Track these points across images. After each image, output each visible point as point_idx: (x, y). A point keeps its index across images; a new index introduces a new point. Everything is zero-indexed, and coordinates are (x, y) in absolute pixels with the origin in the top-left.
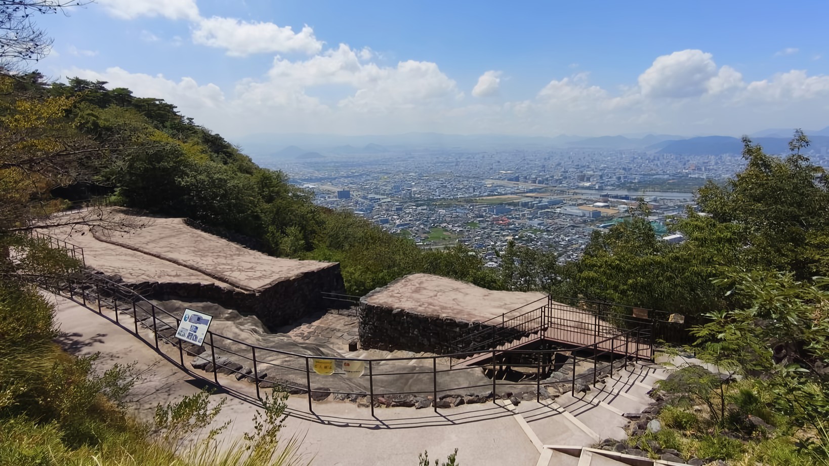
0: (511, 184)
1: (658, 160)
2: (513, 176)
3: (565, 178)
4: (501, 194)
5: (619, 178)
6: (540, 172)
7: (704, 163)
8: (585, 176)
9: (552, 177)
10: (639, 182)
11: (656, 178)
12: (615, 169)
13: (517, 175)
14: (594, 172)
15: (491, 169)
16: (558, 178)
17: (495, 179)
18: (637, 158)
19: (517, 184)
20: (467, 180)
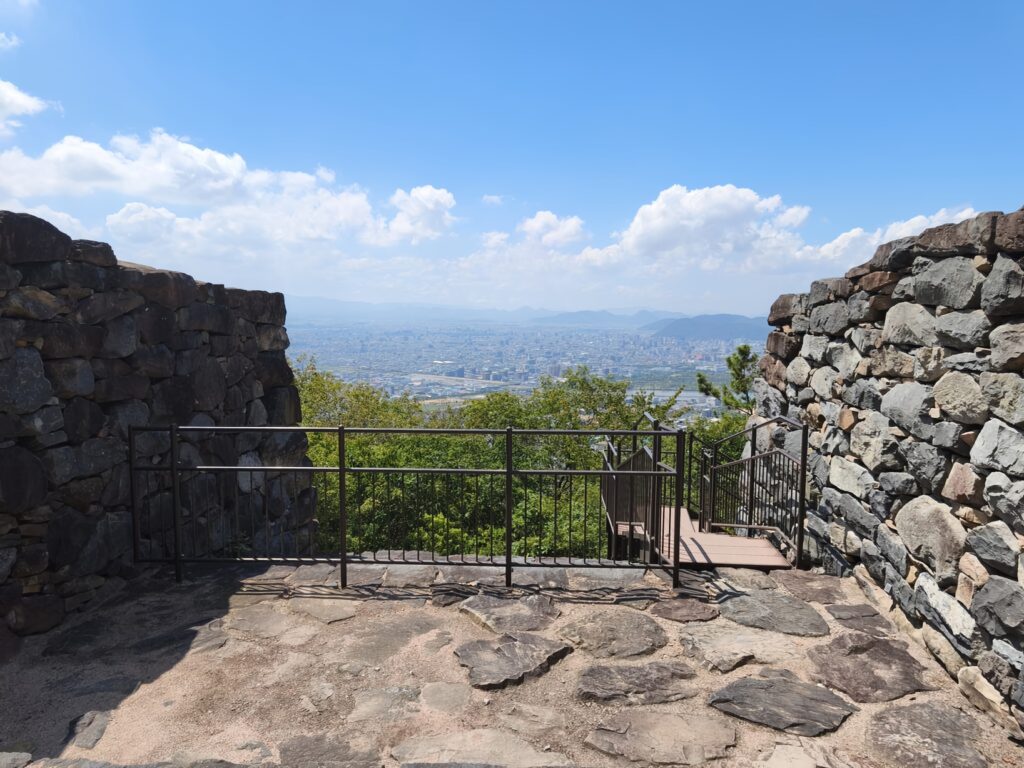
0: (453, 381)
1: (656, 346)
2: (454, 369)
3: (532, 371)
4: (435, 396)
5: (607, 371)
6: (495, 362)
7: (713, 350)
8: (559, 367)
9: (514, 369)
10: (634, 377)
11: (655, 372)
12: (601, 358)
13: (460, 366)
14: (572, 362)
15: (419, 357)
16: (521, 371)
17: (427, 373)
18: (628, 343)
19: (461, 381)
20: (381, 376)
